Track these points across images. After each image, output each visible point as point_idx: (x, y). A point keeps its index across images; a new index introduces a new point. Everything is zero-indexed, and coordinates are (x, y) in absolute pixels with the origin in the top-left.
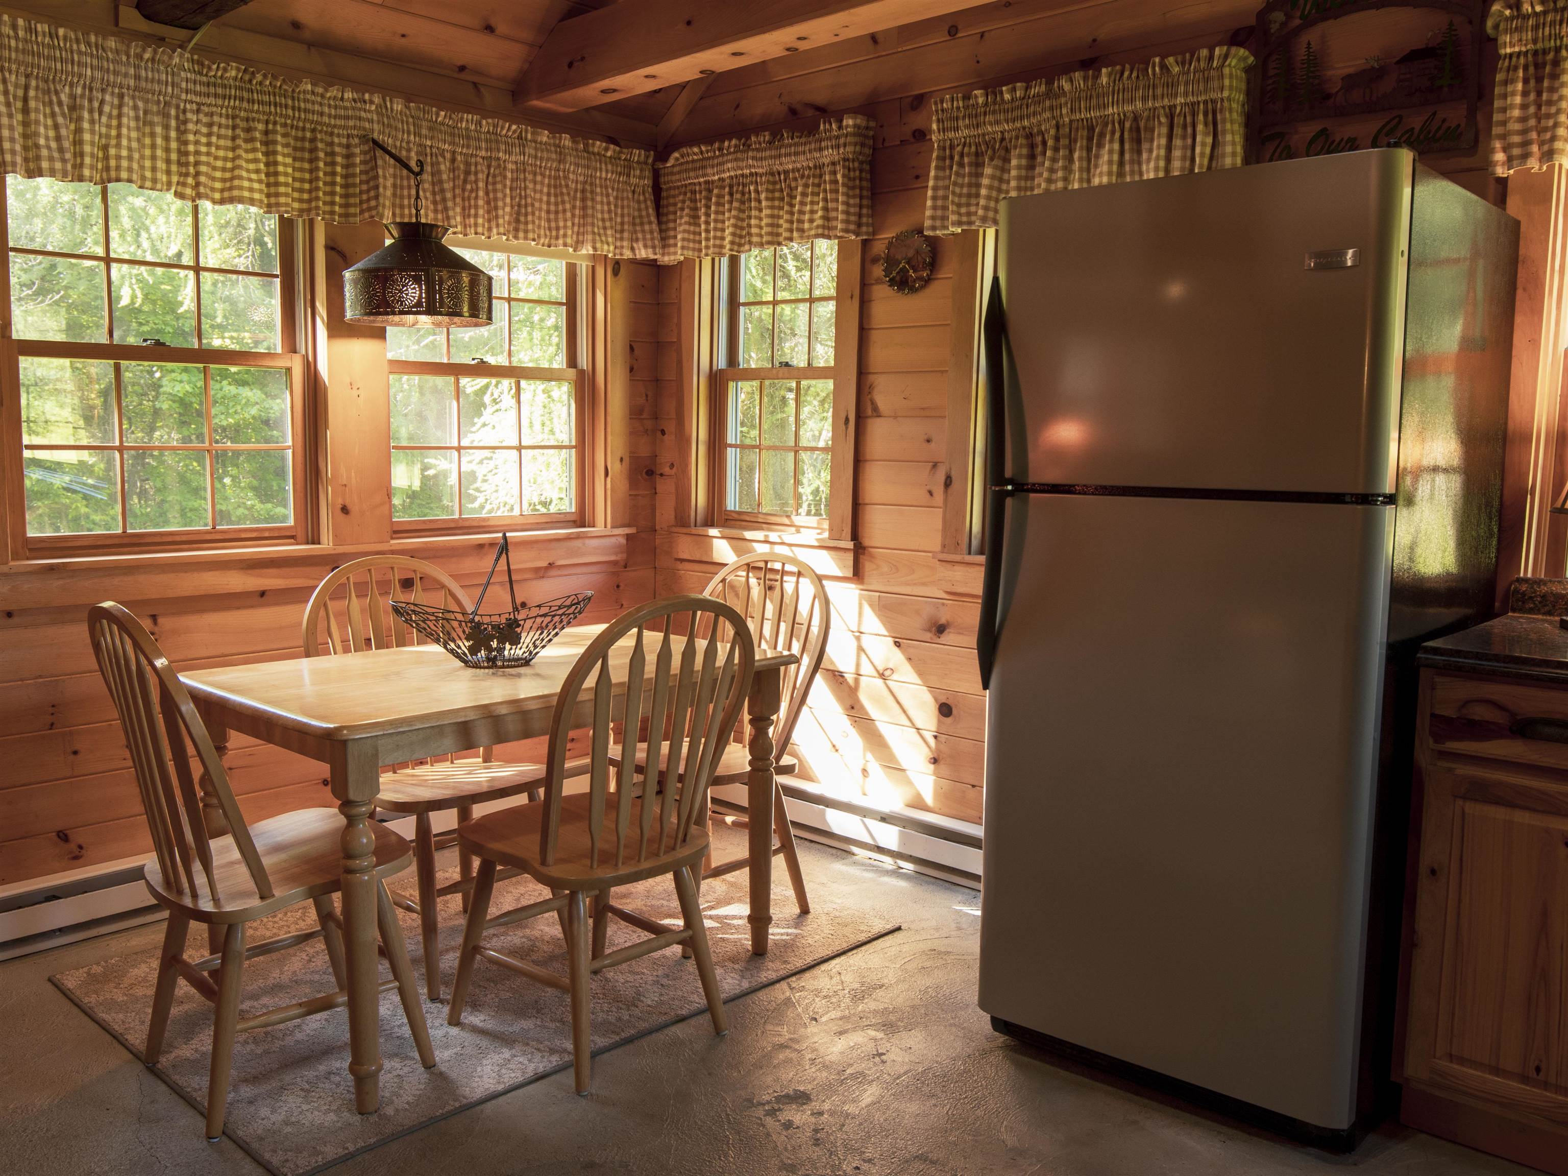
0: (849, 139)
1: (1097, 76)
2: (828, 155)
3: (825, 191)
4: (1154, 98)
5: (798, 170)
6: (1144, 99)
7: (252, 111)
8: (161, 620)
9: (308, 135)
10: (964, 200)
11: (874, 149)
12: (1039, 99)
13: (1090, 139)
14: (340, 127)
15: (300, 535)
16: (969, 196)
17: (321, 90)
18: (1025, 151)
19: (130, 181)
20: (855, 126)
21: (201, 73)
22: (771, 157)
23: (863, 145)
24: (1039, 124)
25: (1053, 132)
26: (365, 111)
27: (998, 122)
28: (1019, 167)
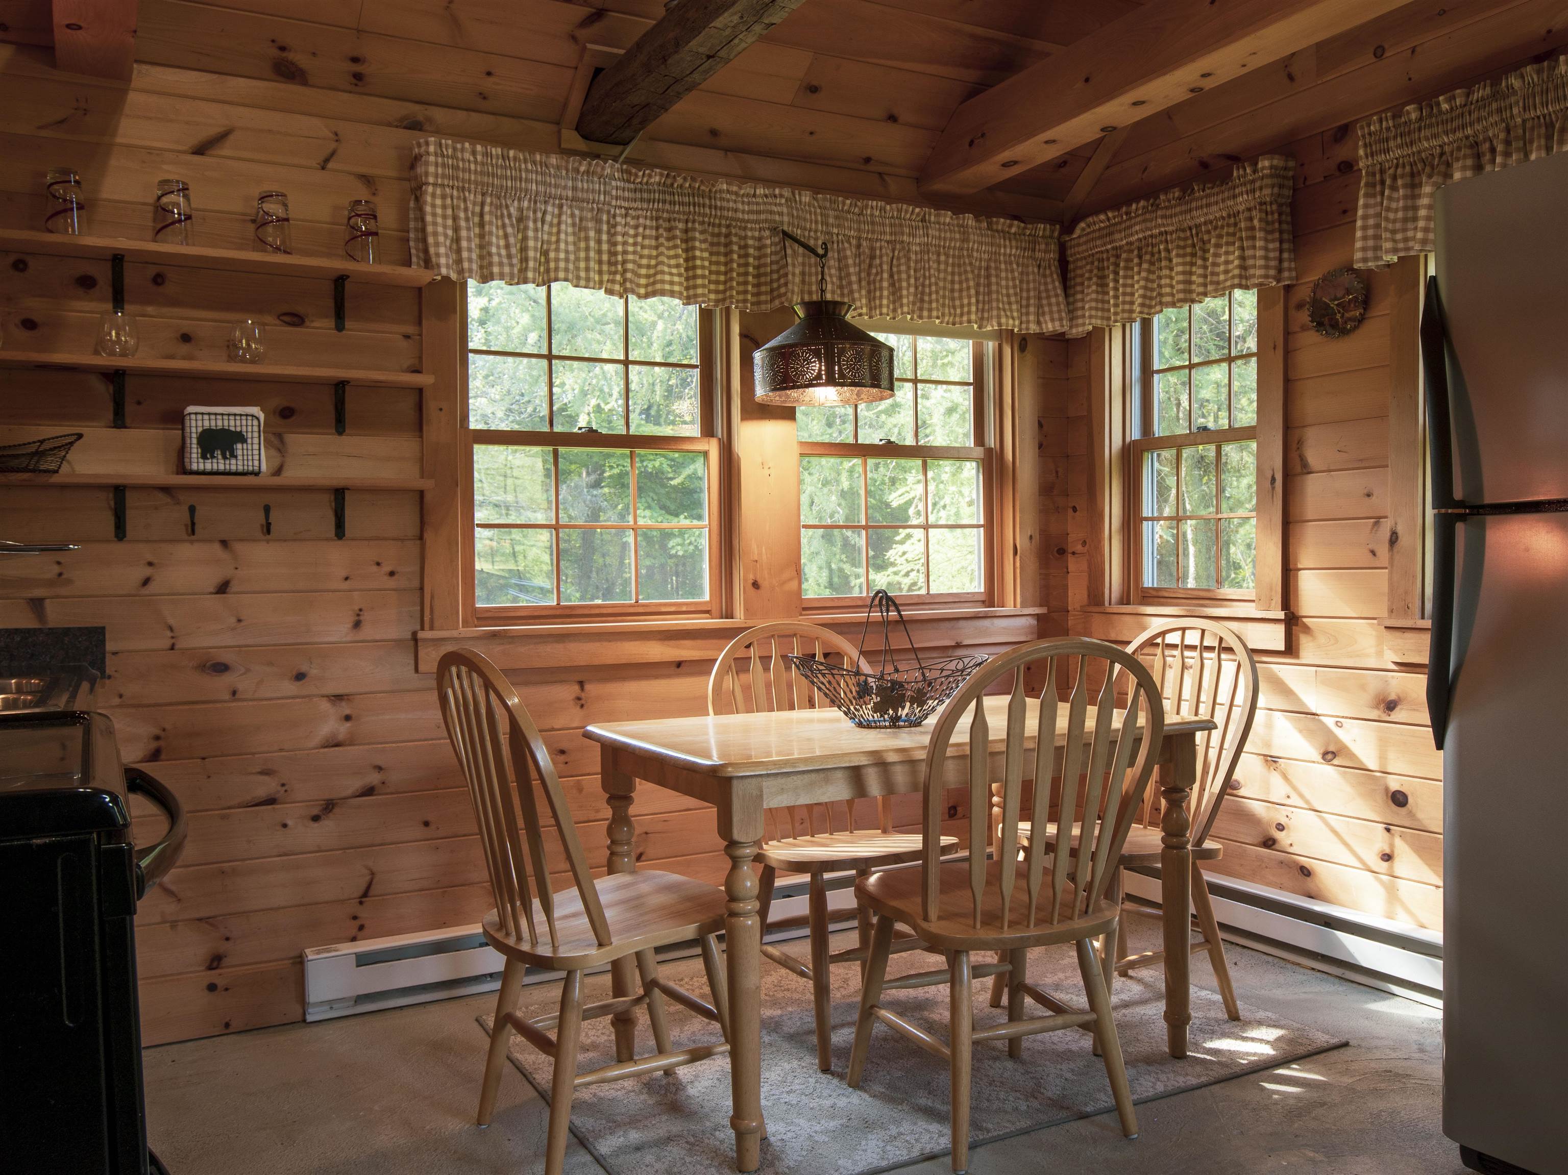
0: (1268, 181)
1: (1554, 67)
2: (1243, 201)
3: (1241, 239)
5: (1211, 222)
7: (674, 212)
8: (588, 687)
9: (724, 230)
10: (1398, 226)
11: (1294, 190)
12: (1483, 103)
14: (752, 222)
15: (715, 611)
16: (1405, 220)
17: (735, 189)
18: (1469, 162)
19: (566, 280)
20: (1271, 167)
21: (629, 181)
22: (1181, 213)
23: (1281, 186)
24: (1486, 130)
25: (1502, 136)
26: (776, 205)
27: (1435, 136)
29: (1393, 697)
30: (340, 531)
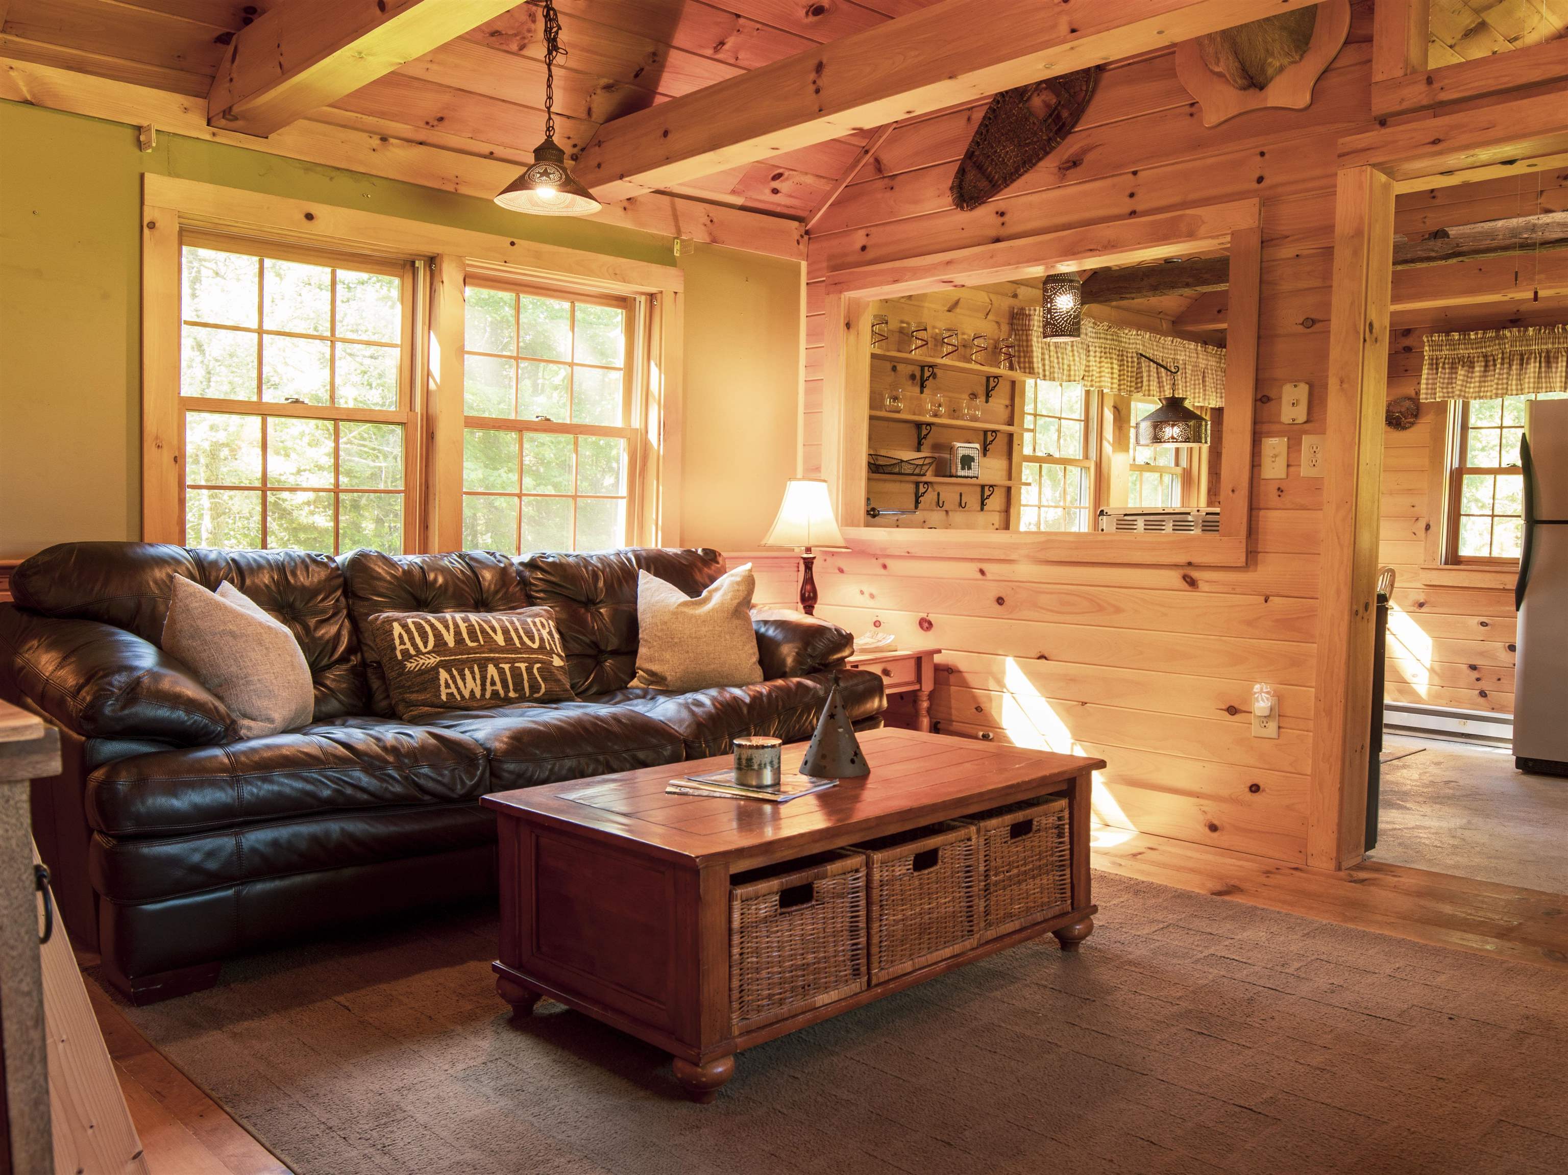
1: (1526, 330)
4: (1559, 343)
6: (1553, 343)
10: (1445, 386)
12: (1491, 339)
13: (1522, 360)
14: (1131, 348)
16: (1448, 383)
17: (1127, 332)
18: (1483, 364)
24: (1492, 351)
25: (1500, 356)
26: (1138, 339)
27: (1466, 349)
28: (1480, 371)
29: (1422, 601)
30: (982, 509)
